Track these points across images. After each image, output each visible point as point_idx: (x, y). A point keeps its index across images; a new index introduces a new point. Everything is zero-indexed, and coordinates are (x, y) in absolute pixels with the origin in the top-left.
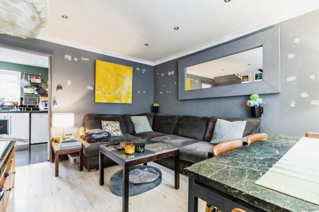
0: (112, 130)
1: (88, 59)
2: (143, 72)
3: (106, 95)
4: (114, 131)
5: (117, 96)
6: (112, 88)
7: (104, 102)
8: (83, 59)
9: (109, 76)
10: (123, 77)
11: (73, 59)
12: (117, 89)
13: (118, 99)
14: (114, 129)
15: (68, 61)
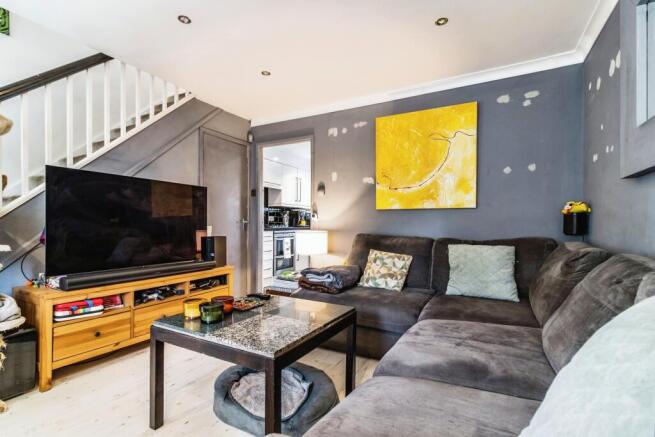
0: (379, 272)
1: (365, 123)
2: (527, 103)
3: (400, 191)
4: (383, 276)
5: (429, 190)
6: (413, 172)
7: (396, 206)
8: (356, 125)
9: (406, 145)
10: (446, 139)
11: (340, 131)
12: (429, 172)
13: (432, 197)
14: (384, 271)
15: (334, 138)
